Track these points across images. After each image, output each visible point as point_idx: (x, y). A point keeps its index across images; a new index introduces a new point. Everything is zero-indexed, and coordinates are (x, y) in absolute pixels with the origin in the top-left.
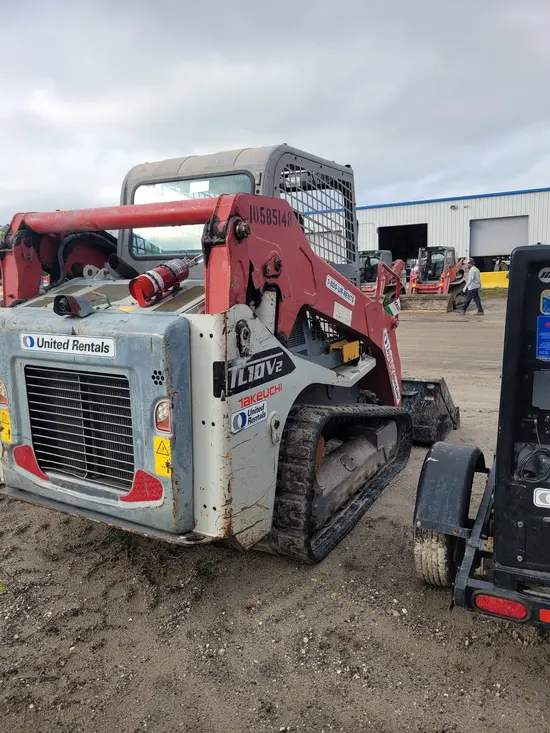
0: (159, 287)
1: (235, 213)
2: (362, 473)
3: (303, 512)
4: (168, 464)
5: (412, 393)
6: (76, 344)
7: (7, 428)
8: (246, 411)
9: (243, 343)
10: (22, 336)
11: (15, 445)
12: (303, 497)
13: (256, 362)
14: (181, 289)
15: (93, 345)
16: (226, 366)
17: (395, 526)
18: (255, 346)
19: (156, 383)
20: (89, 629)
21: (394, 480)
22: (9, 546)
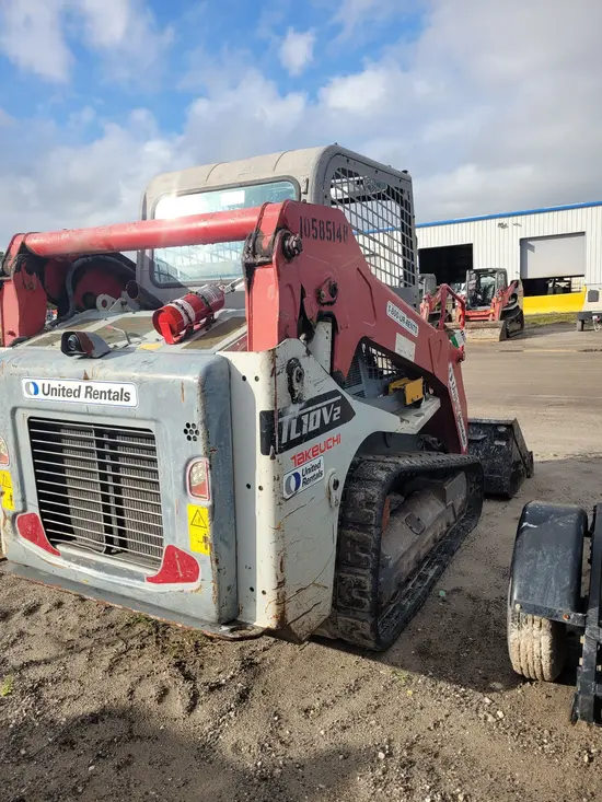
0: (190, 319)
1: (283, 226)
2: (430, 535)
3: (368, 589)
4: (205, 539)
5: (480, 437)
6: (90, 392)
7: (8, 492)
8: (299, 471)
9: (296, 386)
10: (24, 381)
11: (17, 513)
12: (369, 571)
13: (310, 409)
14: (215, 321)
15: (110, 392)
16: (276, 416)
17: (474, 599)
18: (310, 390)
19: (189, 438)
20: (112, 741)
21: (466, 542)
22: (15, 630)
